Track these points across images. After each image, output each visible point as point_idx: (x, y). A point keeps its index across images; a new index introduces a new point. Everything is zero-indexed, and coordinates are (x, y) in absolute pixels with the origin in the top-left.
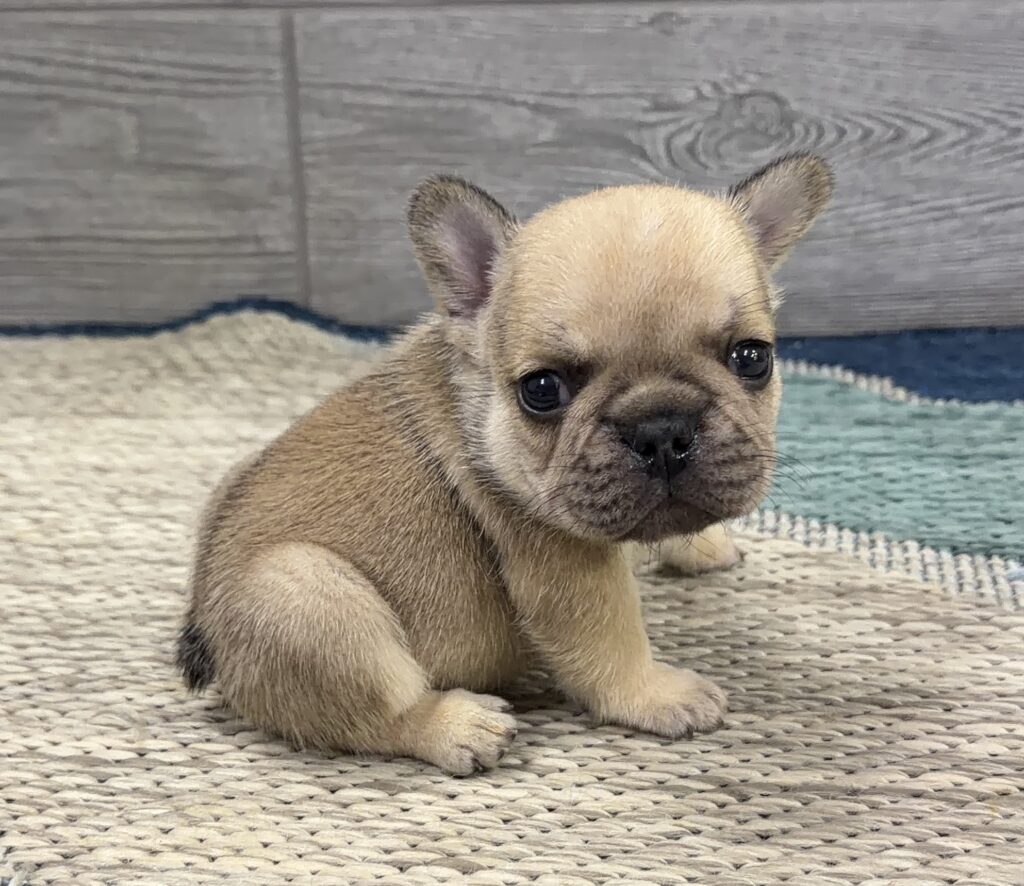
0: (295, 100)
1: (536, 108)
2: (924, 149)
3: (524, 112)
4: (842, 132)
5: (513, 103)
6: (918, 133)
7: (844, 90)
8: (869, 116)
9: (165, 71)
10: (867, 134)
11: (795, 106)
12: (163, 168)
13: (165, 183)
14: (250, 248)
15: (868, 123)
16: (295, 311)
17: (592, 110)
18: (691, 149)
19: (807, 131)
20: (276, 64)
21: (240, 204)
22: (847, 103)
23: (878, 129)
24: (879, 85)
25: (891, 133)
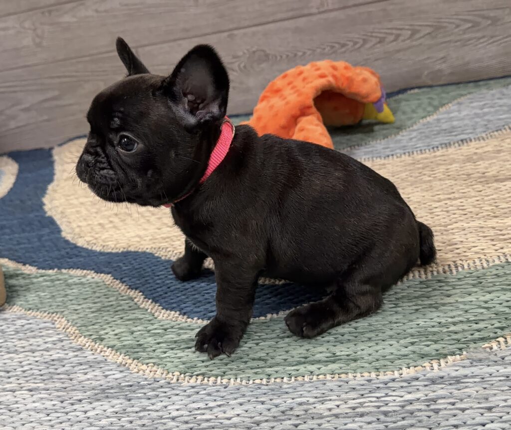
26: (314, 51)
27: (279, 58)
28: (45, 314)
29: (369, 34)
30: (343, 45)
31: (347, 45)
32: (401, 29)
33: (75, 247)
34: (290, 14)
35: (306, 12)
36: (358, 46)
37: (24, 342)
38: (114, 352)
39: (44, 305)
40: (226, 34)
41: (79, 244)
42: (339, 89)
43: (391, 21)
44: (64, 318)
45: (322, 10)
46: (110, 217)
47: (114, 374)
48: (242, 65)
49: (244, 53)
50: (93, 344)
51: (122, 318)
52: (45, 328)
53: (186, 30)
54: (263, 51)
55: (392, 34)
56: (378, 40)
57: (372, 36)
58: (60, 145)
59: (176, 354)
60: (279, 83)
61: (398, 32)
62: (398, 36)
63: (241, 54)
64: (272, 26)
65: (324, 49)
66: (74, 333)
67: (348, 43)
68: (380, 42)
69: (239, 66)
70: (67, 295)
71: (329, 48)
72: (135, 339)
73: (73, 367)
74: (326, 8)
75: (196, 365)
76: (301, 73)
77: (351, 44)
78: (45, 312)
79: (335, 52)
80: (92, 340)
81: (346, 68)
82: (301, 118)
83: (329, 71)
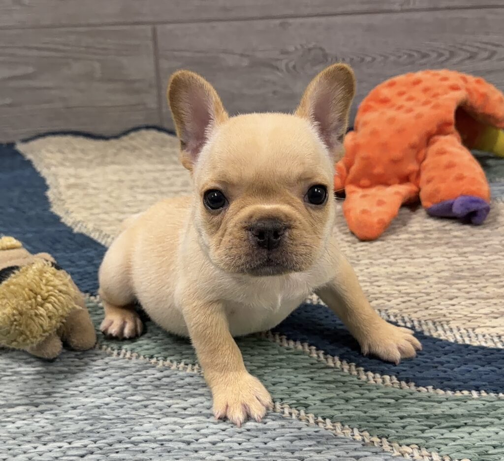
0: (157, 56)
1: (242, 55)
2: (370, 64)
3: (237, 57)
4: (343, 60)
5: (234, 54)
6: (368, 59)
7: (344, 45)
8: (352, 54)
9: (110, 47)
10: (352, 59)
11: (328, 51)
12: (110, 80)
13: (111, 86)
14: (141, 107)
15: (352, 57)
16: (160, 129)
17: (260, 55)
18: (294, 67)
19: (332, 59)
20: (150, 43)
21: (137, 92)
22: (345, 50)
23: (355, 58)
24: (355, 44)
25: (359, 59)
28: (182, 364)
29: (459, 46)
30: (425, 56)
31: (429, 56)
32: (498, 46)
34: (365, 7)
35: (385, 7)
36: (443, 59)
37: (179, 401)
38: (339, 425)
40: (278, 22)
43: (487, 34)
45: (406, 7)
47: (366, 456)
48: (291, 64)
49: (296, 49)
50: (294, 411)
53: (225, 9)
54: (321, 49)
55: (485, 50)
56: (468, 55)
57: (461, 49)
58: (25, 141)
59: (442, 435)
61: (494, 48)
62: (493, 53)
63: (291, 49)
64: (338, 19)
65: (400, 57)
67: (431, 53)
68: (470, 58)
69: (287, 65)
71: (406, 56)
72: (358, 409)
73: (292, 441)
74: (411, 6)
75: (487, 452)
79: (412, 63)
80: (290, 405)
81: (478, 82)
82: (436, 138)
83: (461, 83)
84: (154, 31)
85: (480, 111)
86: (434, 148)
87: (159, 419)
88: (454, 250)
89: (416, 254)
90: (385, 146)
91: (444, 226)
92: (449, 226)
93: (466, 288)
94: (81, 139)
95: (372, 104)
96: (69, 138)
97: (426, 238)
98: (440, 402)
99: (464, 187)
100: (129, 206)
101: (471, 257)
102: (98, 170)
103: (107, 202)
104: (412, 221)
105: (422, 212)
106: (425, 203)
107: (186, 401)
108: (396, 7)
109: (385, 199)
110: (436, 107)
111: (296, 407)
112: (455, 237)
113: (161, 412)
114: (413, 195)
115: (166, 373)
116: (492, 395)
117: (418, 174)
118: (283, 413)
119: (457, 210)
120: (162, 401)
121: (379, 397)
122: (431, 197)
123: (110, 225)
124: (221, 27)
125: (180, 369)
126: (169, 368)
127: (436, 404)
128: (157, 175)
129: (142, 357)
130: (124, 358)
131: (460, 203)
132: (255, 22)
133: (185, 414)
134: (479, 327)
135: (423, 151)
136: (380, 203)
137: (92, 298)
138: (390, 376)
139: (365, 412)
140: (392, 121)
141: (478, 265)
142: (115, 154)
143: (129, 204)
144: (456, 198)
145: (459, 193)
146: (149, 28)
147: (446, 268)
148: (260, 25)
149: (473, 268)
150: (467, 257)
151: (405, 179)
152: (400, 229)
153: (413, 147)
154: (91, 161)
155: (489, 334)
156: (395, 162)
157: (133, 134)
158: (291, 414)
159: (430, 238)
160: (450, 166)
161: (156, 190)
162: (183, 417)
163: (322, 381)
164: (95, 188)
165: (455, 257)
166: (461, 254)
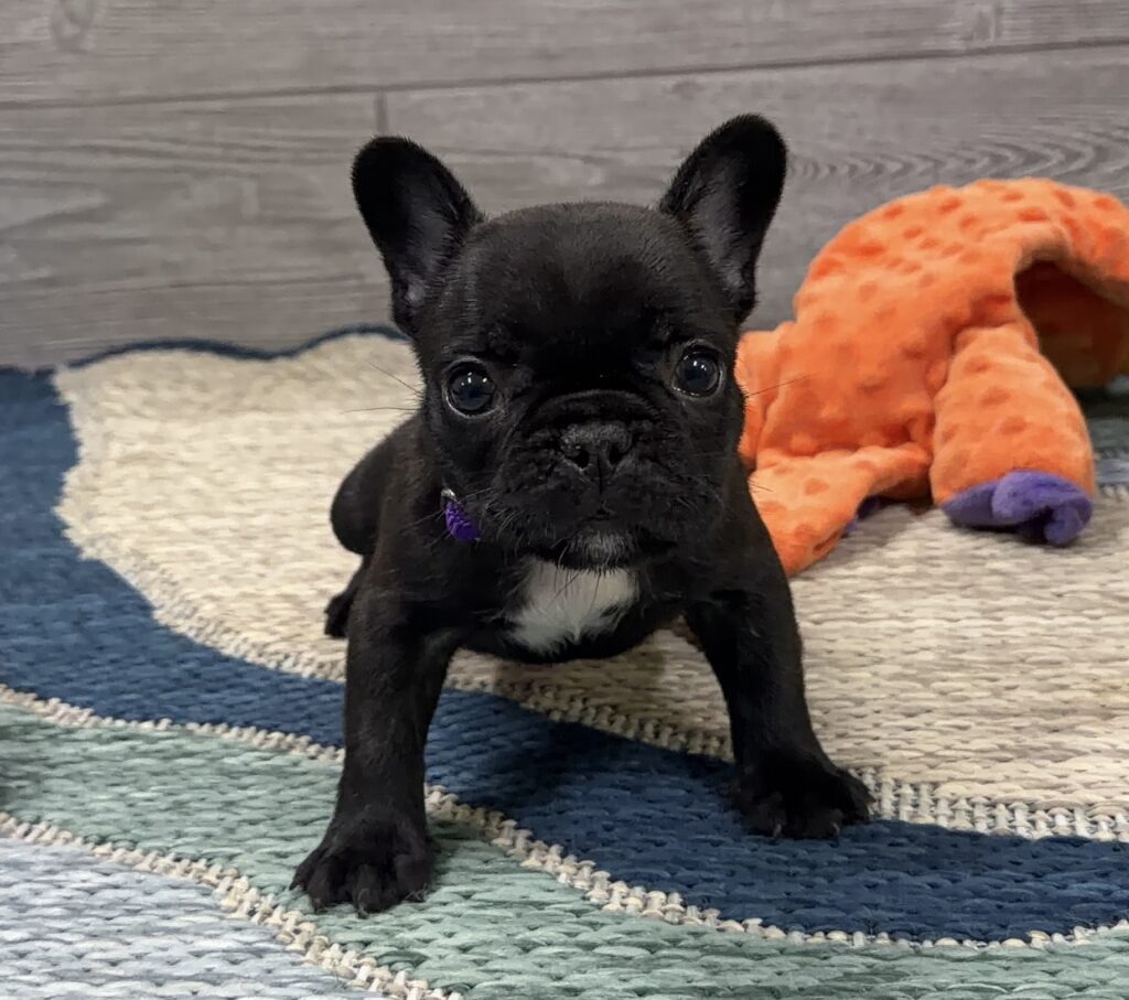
1: (587, 160)
2: (898, 180)
3: (577, 162)
4: (833, 169)
5: (566, 156)
6: (893, 167)
7: (832, 136)
8: (852, 155)
9: (279, 144)
10: (853, 169)
11: (795, 150)
12: (279, 222)
13: (282, 234)
14: (353, 282)
15: (852, 161)
17: (631, 160)
19: (805, 168)
21: (344, 248)
22: (835, 146)
23: (861, 165)
24: (860, 131)
25: (871, 168)
26: (938, 163)
27: (825, 171)
28: (168, 860)
29: (1118, 133)
30: (1032, 158)
31: (1046, 158)
33: (217, 658)
34: (879, 46)
35: (929, 44)
37: (111, 944)
39: (154, 831)
40: (670, 82)
41: (228, 651)
42: (1081, 264)
44: (244, 879)
45: (978, 44)
46: (318, 577)
50: (383, 972)
51: (467, 896)
52: (180, 905)
53: (546, 55)
58: (80, 364)
60: (874, 228)
64: (814, 75)
65: (971, 161)
66: (297, 932)
67: (1047, 152)
70: (231, 803)
71: (986, 161)
72: (543, 970)
74: (991, 41)
76: (952, 205)
77: (1057, 156)
78: (163, 853)
80: (376, 958)
81: (1102, 204)
82: (971, 332)
83: (1051, 205)
84: (381, 107)
85: (1106, 273)
86: (964, 357)
87: (38, 985)
88: (974, 603)
89: (876, 610)
90: (846, 352)
91: (977, 548)
92: (988, 546)
93: (961, 690)
94: (207, 358)
95: (841, 257)
96: (178, 357)
97: (918, 575)
98: (761, 957)
99: (1022, 448)
100: (240, 502)
101: (1011, 619)
102: (213, 426)
103: (195, 492)
104: (905, 535)
105: (938, 517)
106: (938, 493)
107: (129, 944)
108: (955, 44)
109: (826, 479)
110: (971, 258)
111: (390, 964)
112: (995, 572)
113: (51, 970)
114: (915, 473)
115: (117, 878)
116: (904, 944)
117: (931, 421)
118: (354, 977)
119: (1003, 507)
120: (70, 943)
121: (610, 943)
122: (949, 475)
123: (171, 543)
124: (537, 95)
125: (155, 871)
126: (131, 867)
127: (747, 962)
128: (343, 433)
129: (79, 840)
130: (36, 842)
131: (1010, 488)
132: (616, 83)
133: (105, 976)
134: (951, 779)
135: (941, 367)
136: (814, 487)
137: (39, 704)
138: (667, 894)
139: (559, 978)
140: (868, 291)
141: (1017, 637)
142: (267, 390)
143: (245, 496)
144: (1002, 475)
145: (1011, 465)
146: (368, 99)
147: (933, 642)
148: (630, 89)
149: (1004, 642)
150: (1000, 619)
151: (898, 434)
152: (866, 554)
153: (913, 354)
154: (206, 407)
155: (968, 799)
156: (870, 390)
157: (327, 347)
158: (370, 980)
159: (930, 576)
160: (995, 399)
161: (323, 466)
162: (98, 981)
163: (489, 902)
164: (182, 463)
165: (970, 618)
166: (986, 613)
